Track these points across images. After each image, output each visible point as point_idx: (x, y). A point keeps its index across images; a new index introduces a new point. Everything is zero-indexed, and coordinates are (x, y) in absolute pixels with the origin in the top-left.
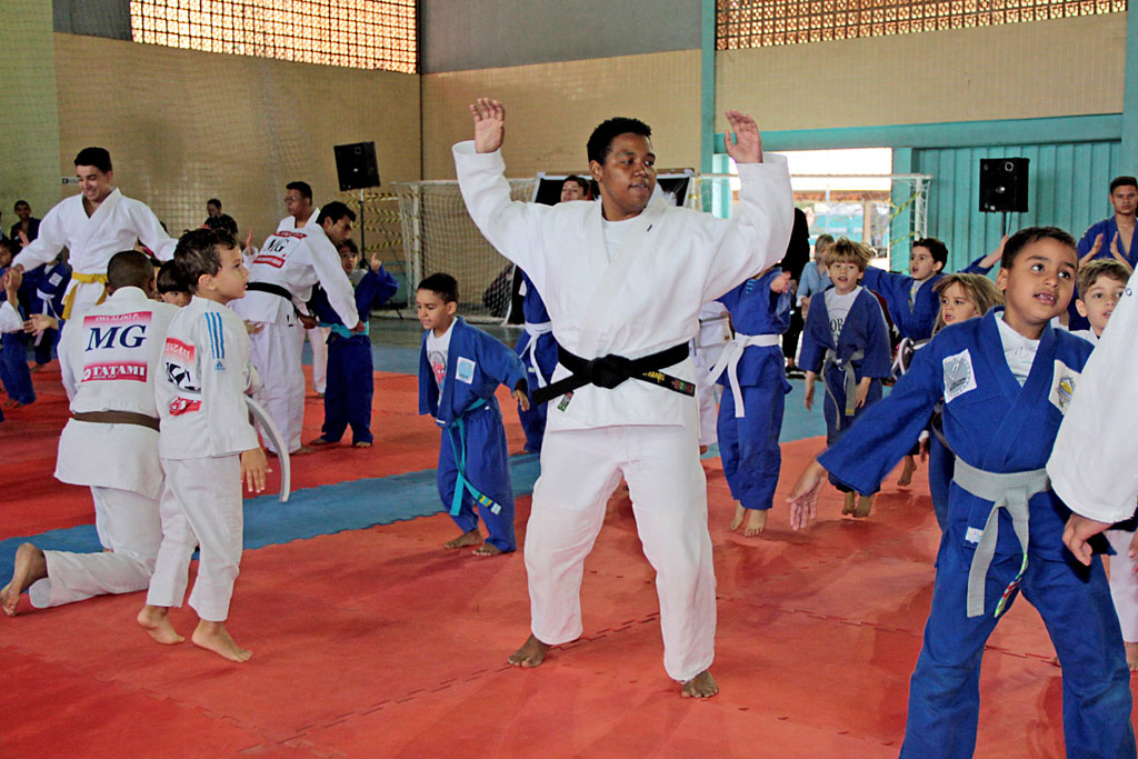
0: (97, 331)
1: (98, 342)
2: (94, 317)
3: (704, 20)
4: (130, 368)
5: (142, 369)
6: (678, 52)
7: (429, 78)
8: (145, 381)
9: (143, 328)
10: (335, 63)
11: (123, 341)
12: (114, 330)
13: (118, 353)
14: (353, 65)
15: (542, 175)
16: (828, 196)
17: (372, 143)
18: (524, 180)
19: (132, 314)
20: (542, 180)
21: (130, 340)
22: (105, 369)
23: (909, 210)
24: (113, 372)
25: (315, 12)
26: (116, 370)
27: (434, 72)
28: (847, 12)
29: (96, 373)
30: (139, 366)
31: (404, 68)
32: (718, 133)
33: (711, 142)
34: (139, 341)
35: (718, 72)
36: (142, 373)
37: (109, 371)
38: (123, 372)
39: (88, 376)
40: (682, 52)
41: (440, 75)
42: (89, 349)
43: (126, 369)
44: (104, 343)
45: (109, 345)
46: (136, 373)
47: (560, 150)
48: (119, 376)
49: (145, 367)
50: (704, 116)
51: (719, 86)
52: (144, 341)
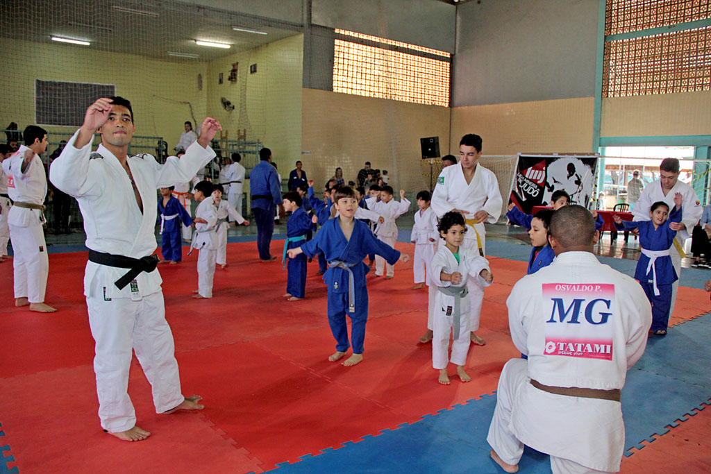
0: (559, 302)
1: (562, 316)
2: (554, 285)
3: (596, 84)
4: (597, 346)
5: (609, 347)
6: (582, 99)
7: (455, 109)
8: (611, 359)
9: (608, 303)
10: (415, 102)
11: (588, 317)
12: (577, 303)
13: (583, 330)
14: (423, 103)
15: (520, 154)
16: (644, 168)
17: (438, 137)
18: (510, 156)
19: (594, 285)
20: (520, 157)
21: (596, 317)
22: (571, 345)
23: (704, 178)
24: (579, 349)
25: (408, 79)
26: (583, 348)
27: (457, 107)
28: (674, 80)
29: (561, 348)
30: (606, 344)
31: (444, 104)
32: (601, 137)
33: (598, 141)
34: (605, 317)
35: (603, 107)
36: (608, 351)
37: (576, 348)
38: (590, 350)
39: (553, 350)
40: (583, 99)
41: (459, 108)
42: (552, 321)
43: (593, 347)
44: (569, 317)
45: (574, 320)
46: (602, 351)
47: (518, 143)
48: (585, 354)
49: (611, 344)
50: (594, 129)
51: (603, 115)
52: (609, 317)
